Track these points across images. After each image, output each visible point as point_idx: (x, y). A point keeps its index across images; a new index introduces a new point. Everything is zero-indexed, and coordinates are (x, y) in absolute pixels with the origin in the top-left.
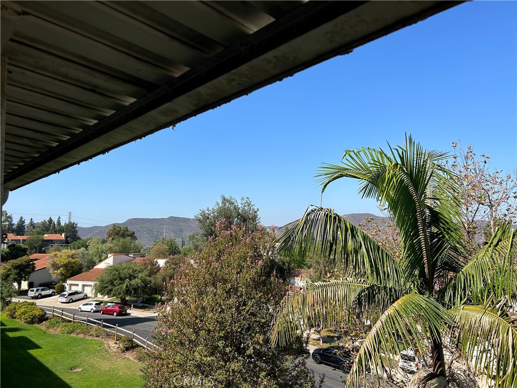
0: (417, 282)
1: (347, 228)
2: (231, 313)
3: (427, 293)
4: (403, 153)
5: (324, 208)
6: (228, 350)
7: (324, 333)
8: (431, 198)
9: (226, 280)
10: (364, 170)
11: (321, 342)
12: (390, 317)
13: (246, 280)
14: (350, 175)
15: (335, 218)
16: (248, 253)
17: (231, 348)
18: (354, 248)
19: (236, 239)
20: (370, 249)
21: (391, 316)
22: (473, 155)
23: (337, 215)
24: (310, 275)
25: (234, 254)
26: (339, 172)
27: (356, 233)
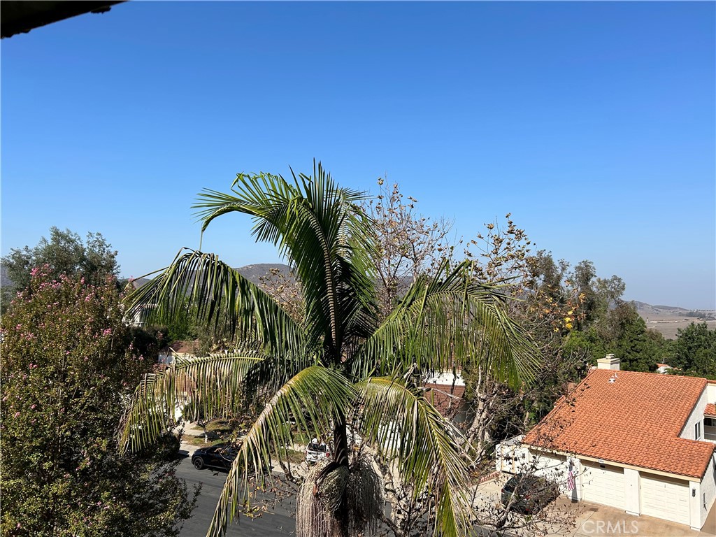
0: (322, 352)
1: (236, 282)
2: (53, 410)
3: (332, 365)
4: (309, 185)
5: (204, 253)
6: (46, 465)
7: (211, 427)
8: (344, 247)
9: (46, 361)
10: (263, 204)
11: (206, 439)
12: (283, 398)
13: (83, 358)
14: (243, 209)
15: (219, 268)
16: (88, 317)
17: (53, 462)
18: (245, 309)
19: (67, 297)
20: (265, 310)
21: (285, 396)
22: (400, 197)
23: (222, 264)
24: (195, 349)
25: (62, 320)
26: (227, 203)
27: (248, 289)
